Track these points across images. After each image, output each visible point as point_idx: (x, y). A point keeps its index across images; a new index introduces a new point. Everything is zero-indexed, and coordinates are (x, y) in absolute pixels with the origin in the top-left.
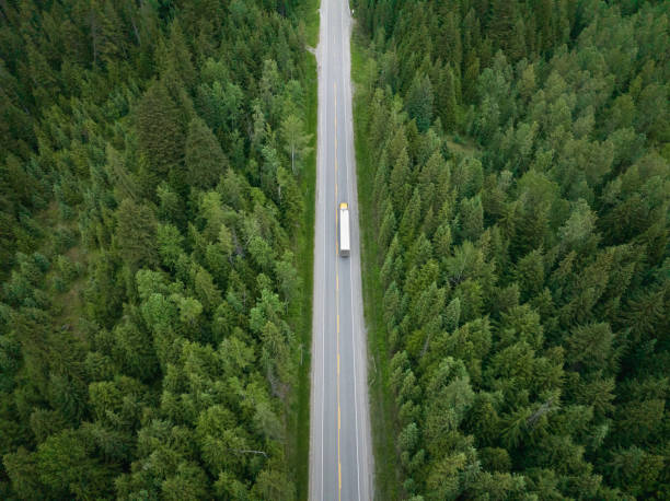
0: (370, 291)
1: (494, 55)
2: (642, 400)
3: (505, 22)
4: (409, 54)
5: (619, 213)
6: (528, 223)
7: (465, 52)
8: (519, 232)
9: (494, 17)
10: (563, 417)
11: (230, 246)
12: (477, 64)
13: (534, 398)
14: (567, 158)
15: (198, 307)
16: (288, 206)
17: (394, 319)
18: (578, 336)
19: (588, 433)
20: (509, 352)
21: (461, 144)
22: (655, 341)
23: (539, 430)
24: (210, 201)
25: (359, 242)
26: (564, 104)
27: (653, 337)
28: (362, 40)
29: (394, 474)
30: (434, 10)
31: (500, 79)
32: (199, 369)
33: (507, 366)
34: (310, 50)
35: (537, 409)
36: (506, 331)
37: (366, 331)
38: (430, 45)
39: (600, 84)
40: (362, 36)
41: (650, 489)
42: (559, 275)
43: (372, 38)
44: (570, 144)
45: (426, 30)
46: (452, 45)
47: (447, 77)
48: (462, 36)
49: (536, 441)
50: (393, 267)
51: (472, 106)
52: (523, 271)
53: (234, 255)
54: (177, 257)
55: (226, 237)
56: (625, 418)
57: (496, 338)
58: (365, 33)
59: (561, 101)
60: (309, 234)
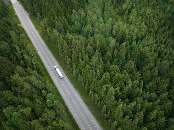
0: (73, 81)
1: (72, 11)
2: (145, 73)
3: (71, 2)
4: (50, 17)
5: (118, 37)
6: (102, 47)
7: (64, 12)
8: (101, 50)
9: (67, 2)
10: (133, 85)
11: (29, 88)
12: (69, 14)
13: (125, 84)
14: (101, 29)
15: (30, 109)
16: (39, 69)
17: (84, 84)
18: (127, 66)
19: (139, 85)
20: (115, 77)
21: (74, 35)
22: (140, 60)
23: (130, 90)
24: (16, 77)
25: (62, 70)
26: (94, 17)
27: (139, 59)
28: (33, 18)
29: (104, 122)
30: (52, 4)
31: (76, 16)
32: (41, 126)
33: (116, 80)
34: (19, 25)
35: (128, 86)
36: (112, 73)
37: (77, 91)
38: (55, 13)
39: (99, 10)
40: (33, 17)
41: (156, 90)
42: (115, 55)
43: (36, 17)
44: (101, 26)
45: (52, 10)
46: (60, 11)
47: (64, 20)
48: (62, 9)
49: (131, 94)
50: (77, 72)
51: (73, 25)
52: (107, 58)
53: (31, 89)
54: (14, 99)
55: (27, 85)
56: (144, 78)
57: (111, 75)
58: (33, 16)
59: (93, 17)
60: (48, 74)
